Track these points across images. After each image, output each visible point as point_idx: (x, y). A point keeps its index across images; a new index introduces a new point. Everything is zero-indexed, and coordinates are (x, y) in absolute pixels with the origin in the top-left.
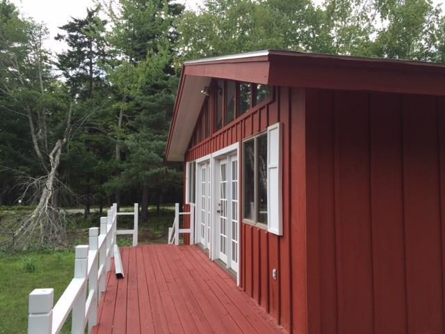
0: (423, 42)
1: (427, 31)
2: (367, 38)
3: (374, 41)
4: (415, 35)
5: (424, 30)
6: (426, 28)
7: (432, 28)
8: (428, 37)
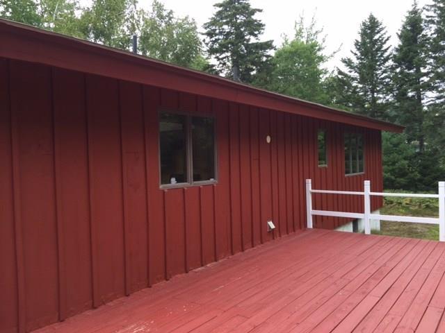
0: (125, 29)
1: (128, 19)
2: (72, 13)
3: (79, 18)
4: (119, 21)
5: (126, 18)
6: (128, 16)
7: (132, 17)
8: (130, 25)
